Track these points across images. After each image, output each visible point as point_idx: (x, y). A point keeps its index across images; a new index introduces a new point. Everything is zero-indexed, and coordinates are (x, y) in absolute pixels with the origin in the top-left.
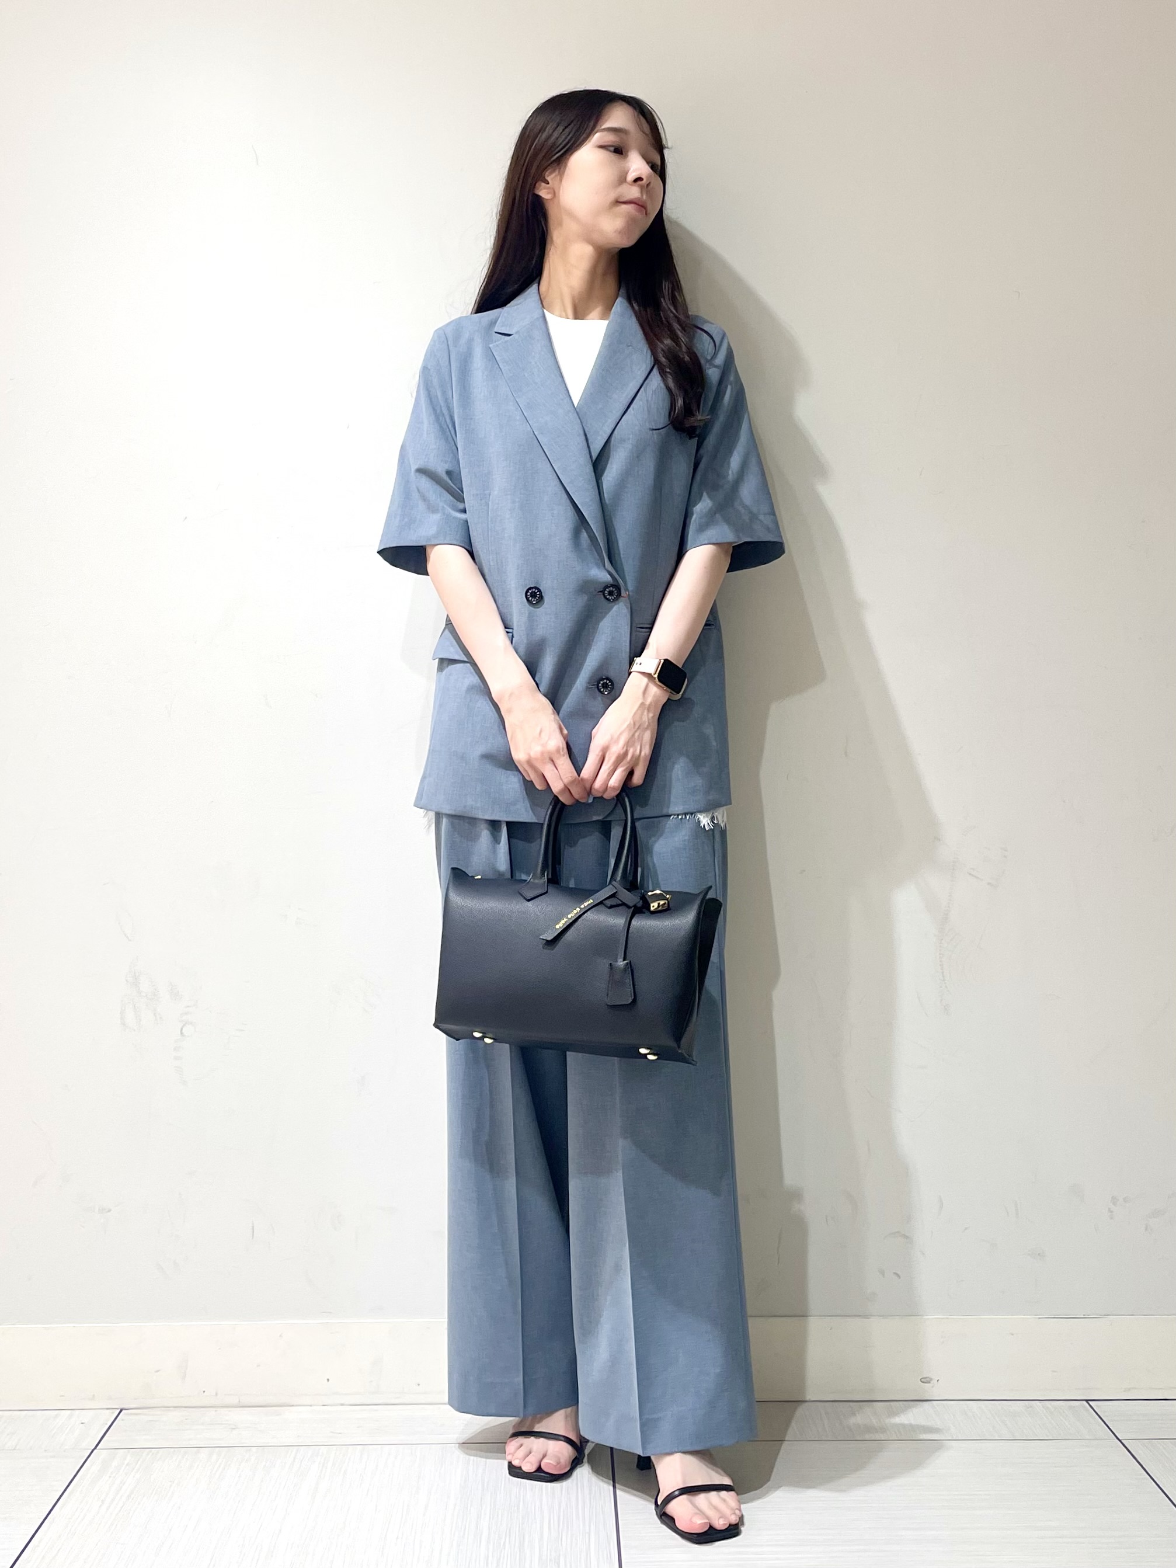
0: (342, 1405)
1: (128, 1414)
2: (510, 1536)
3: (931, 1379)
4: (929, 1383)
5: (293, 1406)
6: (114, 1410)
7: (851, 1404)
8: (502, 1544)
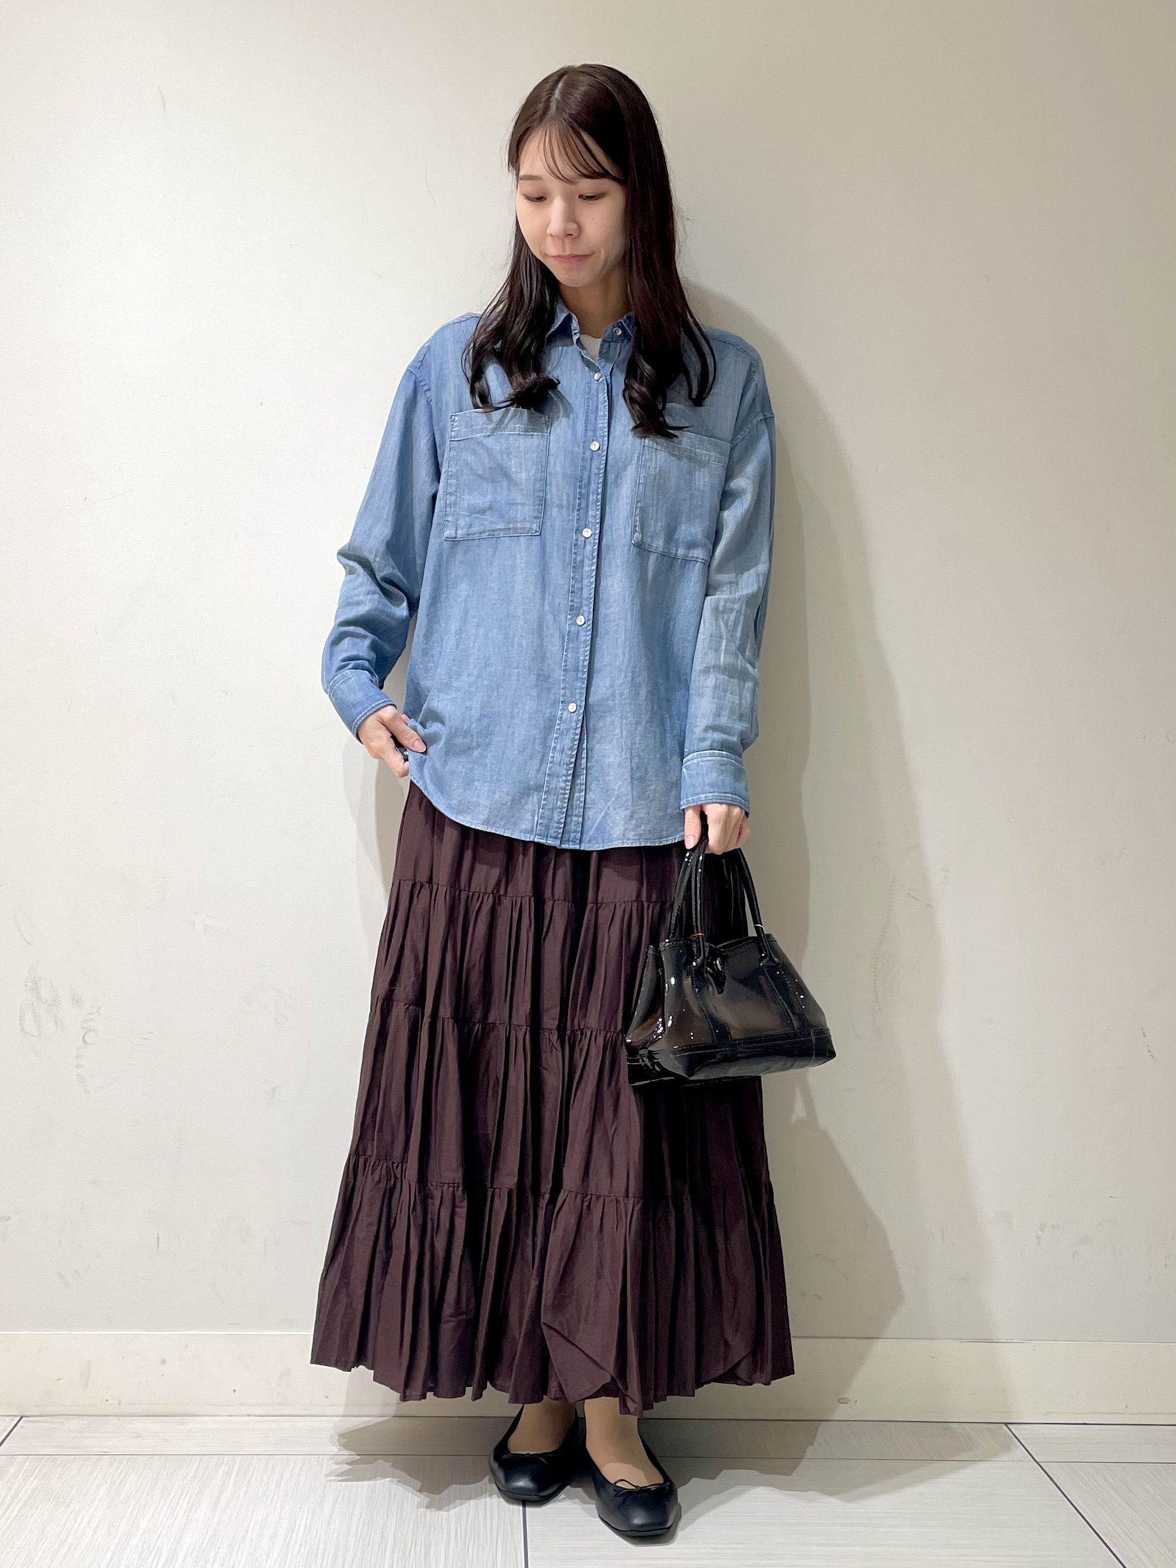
0: (249, 1415)
1: (28, 1421)
2: (415, 1546)
3: (849, 1400)
4: (847, 1403)
5: (198, 1416)
6: (14, 1418)
7: (767, 1422)
8: (407, 1553)
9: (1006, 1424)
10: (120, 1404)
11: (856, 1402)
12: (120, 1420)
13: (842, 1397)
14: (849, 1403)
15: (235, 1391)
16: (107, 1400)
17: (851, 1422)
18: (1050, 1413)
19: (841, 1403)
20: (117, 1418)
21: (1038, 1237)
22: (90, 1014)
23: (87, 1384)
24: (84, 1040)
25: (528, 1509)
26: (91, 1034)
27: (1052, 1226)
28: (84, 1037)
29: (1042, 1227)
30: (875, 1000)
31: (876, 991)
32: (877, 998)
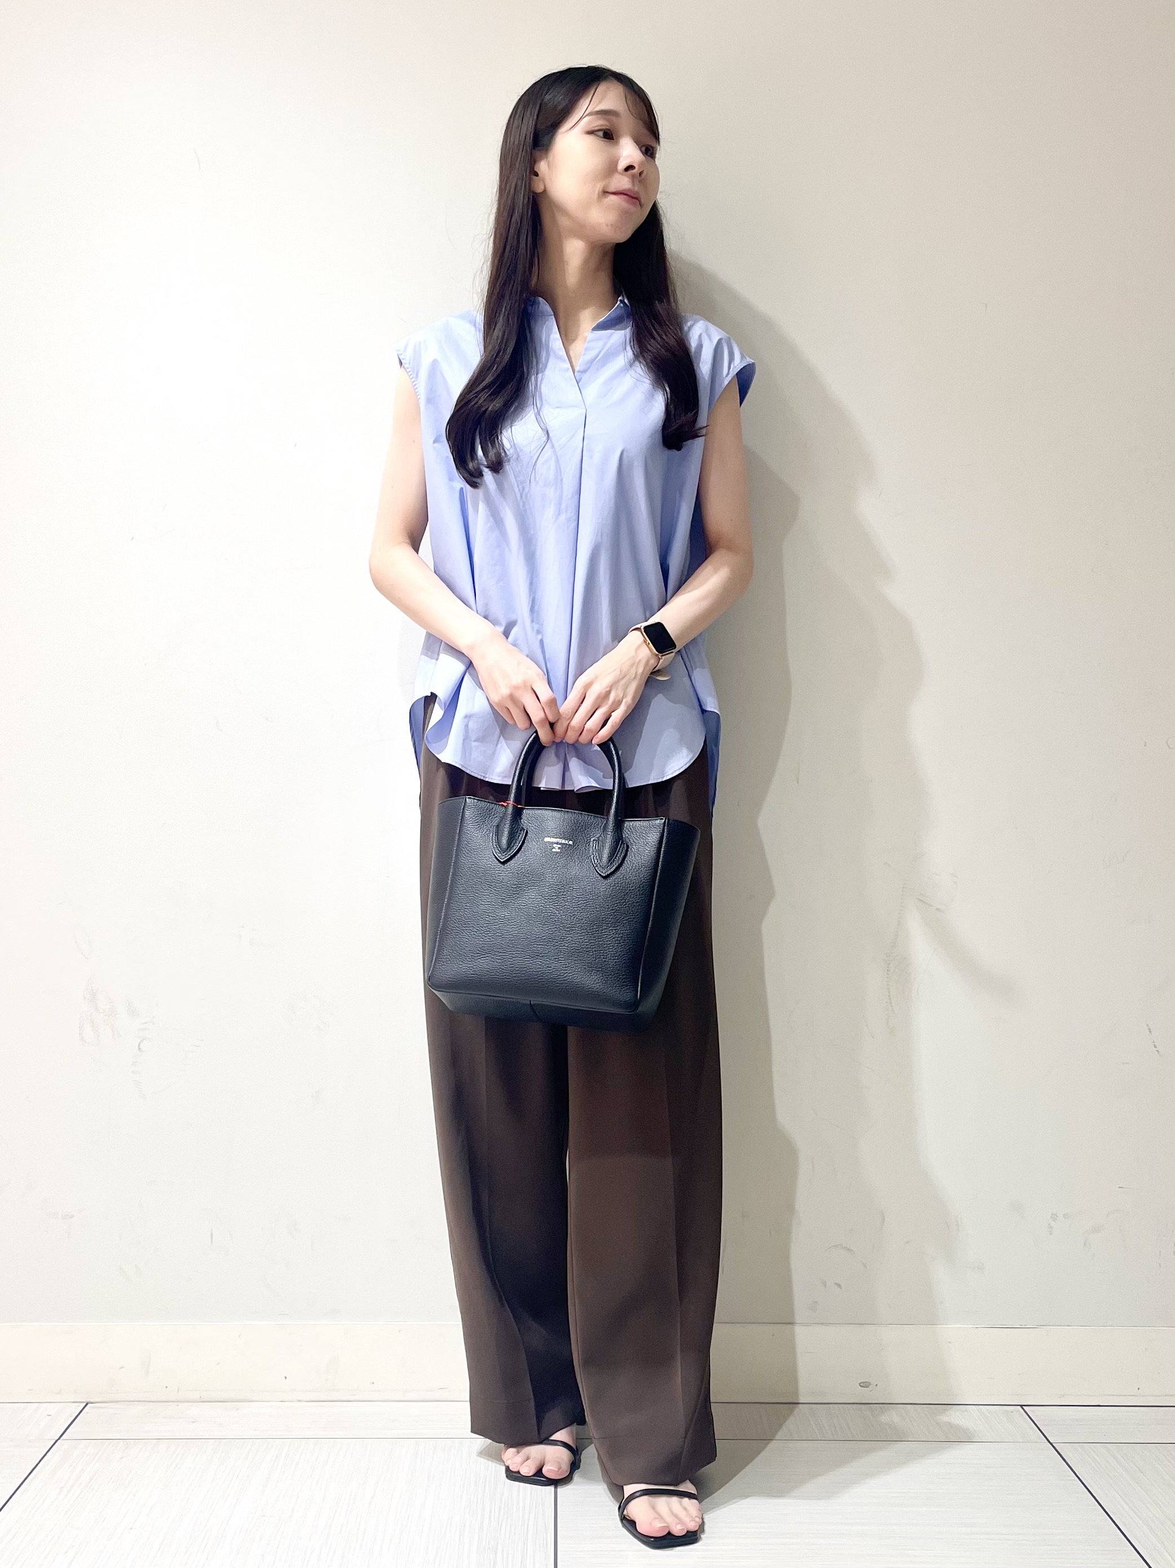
0: (299, 1401)
1: (92, 1407)
2: (451, 1525)
3: (870, 1384)
4: (868, 1387)
5: (252, 1401)
6: (80, 1404)
9: (1022, 1406)
10: (178, 1391)
11: (876, 1385)
12: (178, 1405)
13: (862, 1381)
14: (870, 1387)
15: (286, 1378)
16: (166, 1387)
17: (871, 1405)
18: (1063, 1396)
19: (861, 1386)
20: (176, 1404)
21: (1050, 1227)
22: (145, 1023)
23: (148, 1372)
24: (139, 1049)
25: (560, 1490)
26: (144, 1041)
27: (1064, 1216)
28: (139, 1045)
29: (1054, 1217)
30: (889, 1001)
31: (889, 992)
32: (890, 999)
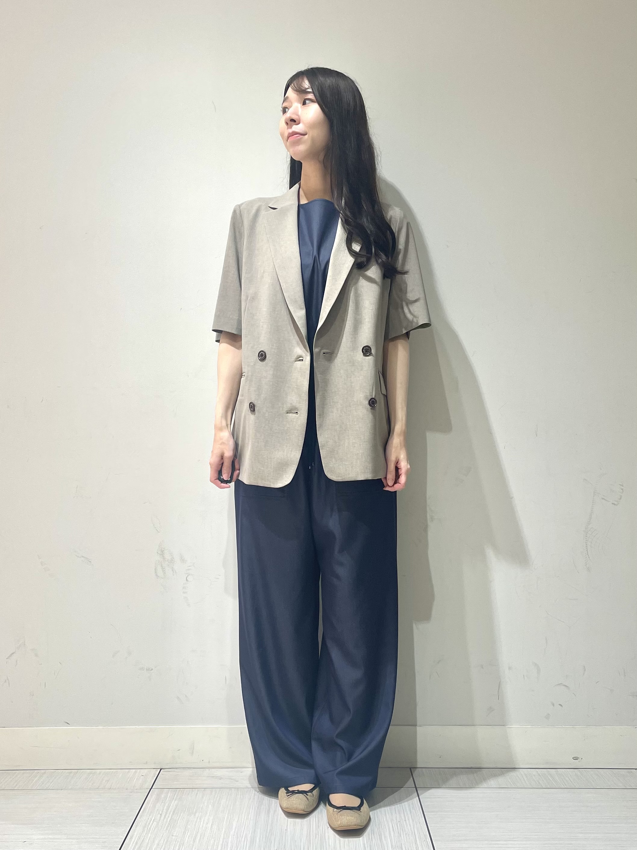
1: (164, 771)
5: (248, 768)
6: (157, 769)
10: (209, 762)
11: (582, 759)
12: (209, 770)
13: (575, 756)
14: (579, 759)
16: (203, 760)
17: (580, 769)
19: (573, 759)
20: (208, 769)
22: (189, 566)
23: (193, 752)
24: (186, 581)
26: (189, 576)
28: (187, 578)
30: (587, 553)
31: (587, 548)
32: (587, 552)
